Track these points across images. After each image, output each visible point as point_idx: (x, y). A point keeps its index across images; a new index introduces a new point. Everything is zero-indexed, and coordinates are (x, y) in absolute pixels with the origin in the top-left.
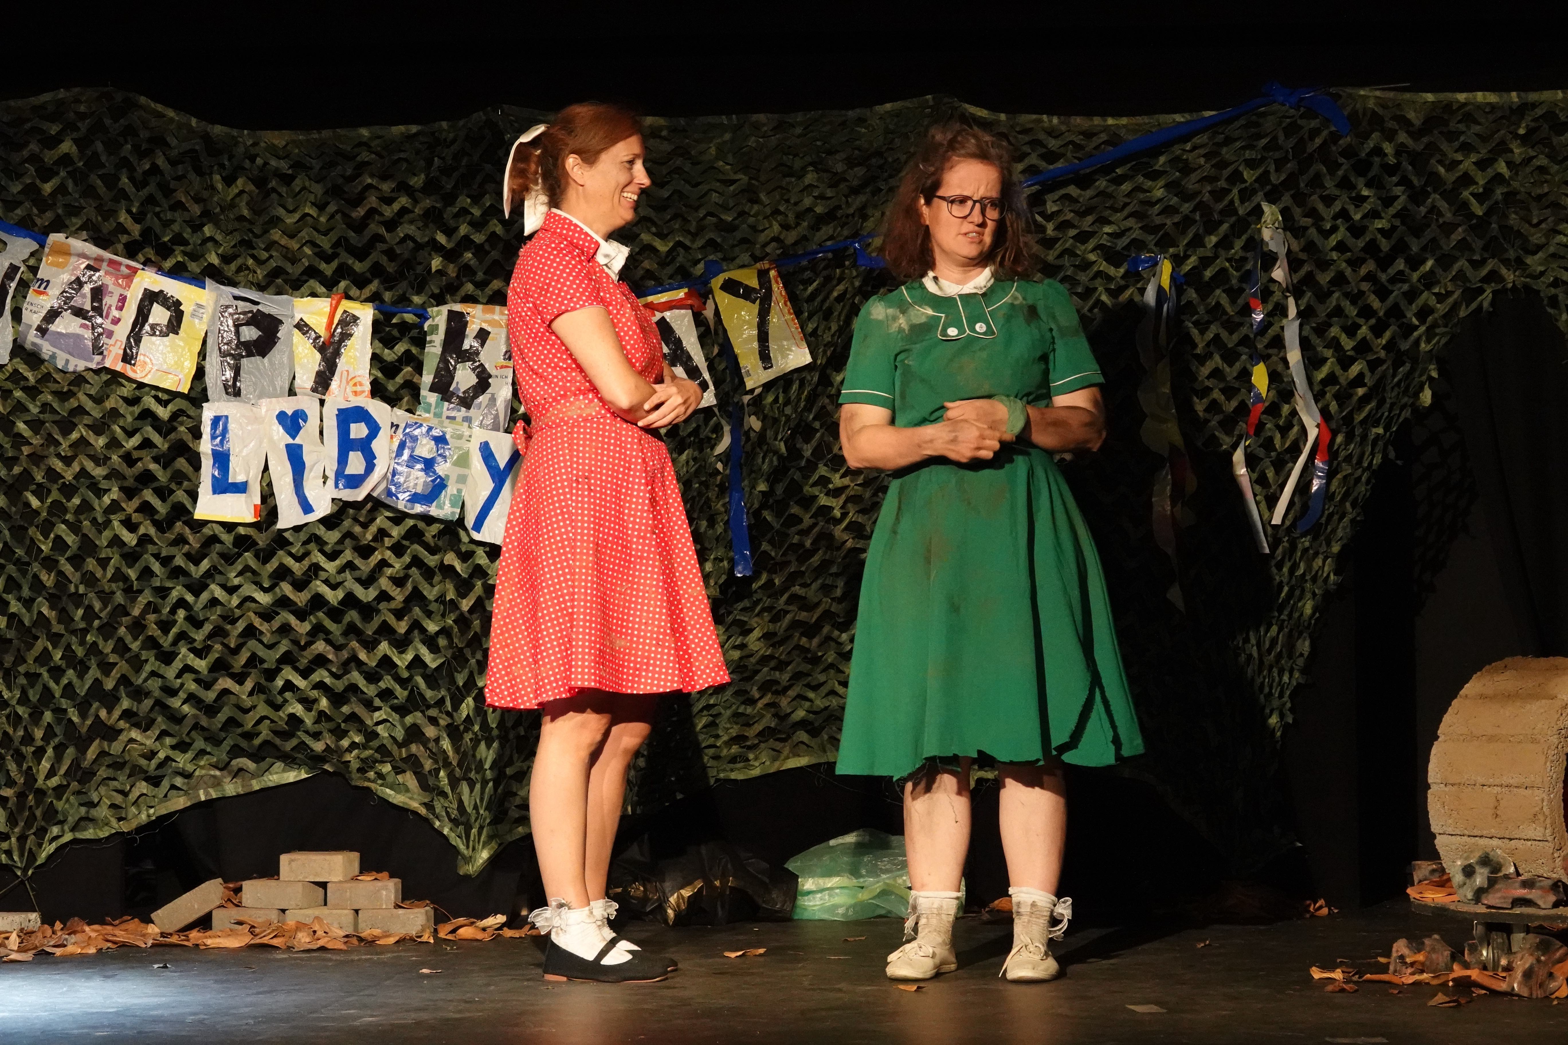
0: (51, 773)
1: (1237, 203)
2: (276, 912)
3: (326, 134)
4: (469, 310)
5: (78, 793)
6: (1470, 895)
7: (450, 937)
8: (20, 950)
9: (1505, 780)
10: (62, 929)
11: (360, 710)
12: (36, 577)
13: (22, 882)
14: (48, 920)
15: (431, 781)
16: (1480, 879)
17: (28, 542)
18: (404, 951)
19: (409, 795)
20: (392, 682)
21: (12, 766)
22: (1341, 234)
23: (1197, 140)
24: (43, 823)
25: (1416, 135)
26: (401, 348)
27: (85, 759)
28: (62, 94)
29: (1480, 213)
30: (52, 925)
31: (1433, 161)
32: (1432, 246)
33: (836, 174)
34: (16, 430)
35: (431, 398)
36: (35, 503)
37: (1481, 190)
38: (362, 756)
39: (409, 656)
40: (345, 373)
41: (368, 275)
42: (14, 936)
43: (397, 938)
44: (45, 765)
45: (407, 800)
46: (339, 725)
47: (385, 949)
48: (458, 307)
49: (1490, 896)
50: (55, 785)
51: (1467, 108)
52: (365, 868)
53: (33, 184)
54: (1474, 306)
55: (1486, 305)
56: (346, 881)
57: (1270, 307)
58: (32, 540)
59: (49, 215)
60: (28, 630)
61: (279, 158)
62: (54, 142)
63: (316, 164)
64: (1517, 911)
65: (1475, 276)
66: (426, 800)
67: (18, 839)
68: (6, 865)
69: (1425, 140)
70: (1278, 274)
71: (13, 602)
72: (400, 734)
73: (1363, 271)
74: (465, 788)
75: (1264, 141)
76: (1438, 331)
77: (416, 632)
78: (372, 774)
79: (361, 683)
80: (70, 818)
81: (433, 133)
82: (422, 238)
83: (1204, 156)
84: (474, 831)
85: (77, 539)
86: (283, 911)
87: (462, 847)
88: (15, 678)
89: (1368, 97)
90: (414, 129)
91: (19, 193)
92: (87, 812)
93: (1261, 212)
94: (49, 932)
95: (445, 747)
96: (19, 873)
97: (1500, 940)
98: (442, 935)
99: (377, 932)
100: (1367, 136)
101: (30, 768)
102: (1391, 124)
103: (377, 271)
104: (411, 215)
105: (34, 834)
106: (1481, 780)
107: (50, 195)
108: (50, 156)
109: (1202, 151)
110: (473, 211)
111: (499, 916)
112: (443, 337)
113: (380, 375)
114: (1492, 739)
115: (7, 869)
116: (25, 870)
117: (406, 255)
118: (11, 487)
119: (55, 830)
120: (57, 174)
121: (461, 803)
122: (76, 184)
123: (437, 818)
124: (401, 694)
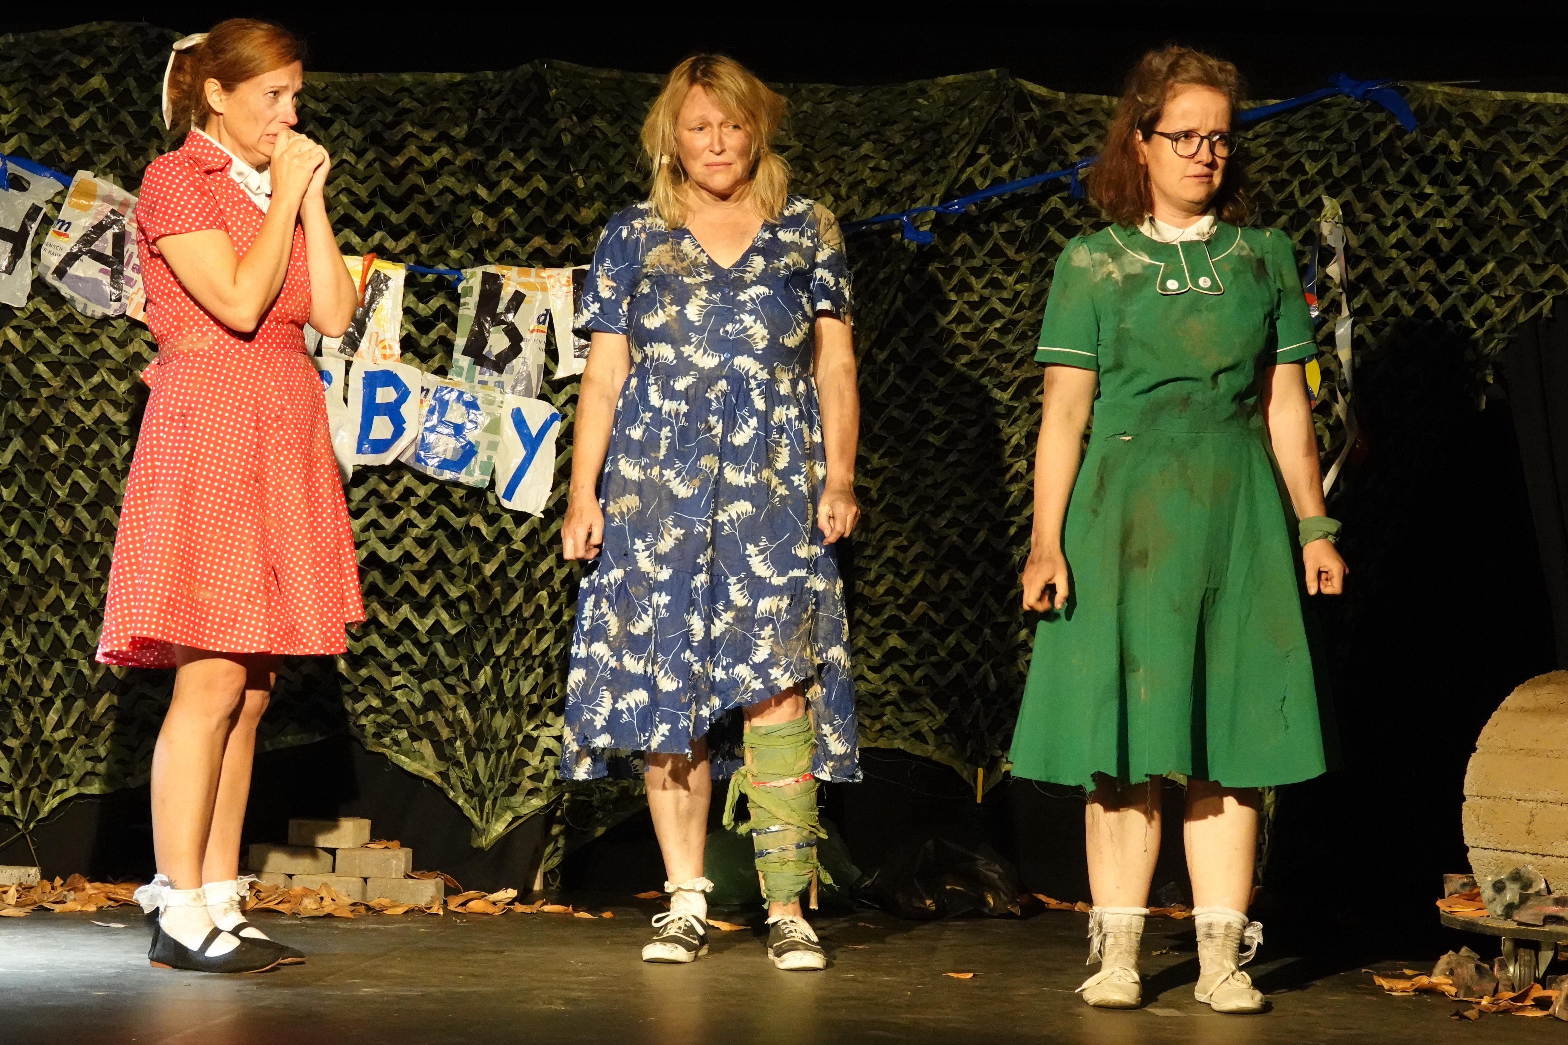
0: (58, 726)
1: (1297, 194)
2: (283, 876)
3: (367, 77)
4: (504, 272)
5: (86, 746)
6: (1499, 910)
7: (459, 910)
8: (18, 905)
9: (1541, 795)
10: (62, 885)
11: (379, 675)
12: (51, 522)
13: (23, 836)
14: (48, 875)
15: (448, 751)
16: (1511, 894)
17: (44, 487)
18: (411, 921)
19: (425, 764)
20: (411, 646)
21: (18, 716)
22: (1402, 231)
23: (1259, 128)
24: (48, 777)
25: (1483, 133)
26: (436, 303)
27: (93, 713)
28: (94, 26)
29: (1545, 217)
30: (51, 880)
31: (1499, 161)
32: (1494, 248)
33: (893, 145)
34: (35, 371)
35: (462, 361)
36: (52, 447)
37: (1546, 193)
38: (379, 720)
39: (429, 621)
40: (375, 335)
41: (405, 227)
42: (12, 892)
43: (406, 909)
44: (53, 717)
45: (422, 769)
46: (356, 688)
47: (393, 919)
48: (492, 269)
49: (1522, 913)
50: (62, 737)
51: (1537, 108)
52: (376, 835)
53: (61, 119)
54: (1534, 311)
55: (1545, 311)
56: (355, 849)
57: (1325, 303)
58: (48, 485)
59: (77, 151)
60: (41, 577)
61: (318, 100)
62: (83, 76)
63: (356, 110)
64: (1547, 928)
65: (1536, 281)
66: (442, 769)
67: (22, 791)
68: (8, 817)
69: (1492, 139)
70: (1334, 270)
71: (27, 548)
72: (418, 700)
73: (1422, 271)
74: (480, 758)
75: (1329, 133)
76: (1496, 335)
77: (438, 597)
78: (388, 739)
79: (380, 645)
80: (75, 772)
81: (478, 83)
82: (463, 190)
83: (1265, 145)
84: (488, 803)
85: (95, 486)
86: (290, 876)
87: (476, 819)
88: (26, 625)
89: (1436, 92)
90: (458, 77)
91: (46, 127)
92: (93, 767)
93: (1322, 206)
94: (48, 887)
95: (462, 716)
96: (20, 826)
97: (1527, 958)
98: (452, 907)
99: (385, 901)
100: (1432, 132)
101: (37, 719)
102: (1460, 122)
103: (414, 222)
104: (451, 167)
105: (38, 787)
106: (1516, 794)
107: (78, 130)
108: (79, 91)
109: (1263, 141)
110: (516, 165)
111: (510, 890)
112: (477, 299)
113: (413, 329)
114: (1530, 753)
115: (9, 821)
116: (26, 823)
117: (445, 208)
118: (28, 429)
119: (60, 784)
120: (87, 109)
121: (476, 774)
122: (105, 119)
123: (452, 788)
124: (421, 660)
